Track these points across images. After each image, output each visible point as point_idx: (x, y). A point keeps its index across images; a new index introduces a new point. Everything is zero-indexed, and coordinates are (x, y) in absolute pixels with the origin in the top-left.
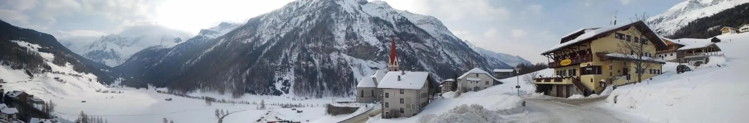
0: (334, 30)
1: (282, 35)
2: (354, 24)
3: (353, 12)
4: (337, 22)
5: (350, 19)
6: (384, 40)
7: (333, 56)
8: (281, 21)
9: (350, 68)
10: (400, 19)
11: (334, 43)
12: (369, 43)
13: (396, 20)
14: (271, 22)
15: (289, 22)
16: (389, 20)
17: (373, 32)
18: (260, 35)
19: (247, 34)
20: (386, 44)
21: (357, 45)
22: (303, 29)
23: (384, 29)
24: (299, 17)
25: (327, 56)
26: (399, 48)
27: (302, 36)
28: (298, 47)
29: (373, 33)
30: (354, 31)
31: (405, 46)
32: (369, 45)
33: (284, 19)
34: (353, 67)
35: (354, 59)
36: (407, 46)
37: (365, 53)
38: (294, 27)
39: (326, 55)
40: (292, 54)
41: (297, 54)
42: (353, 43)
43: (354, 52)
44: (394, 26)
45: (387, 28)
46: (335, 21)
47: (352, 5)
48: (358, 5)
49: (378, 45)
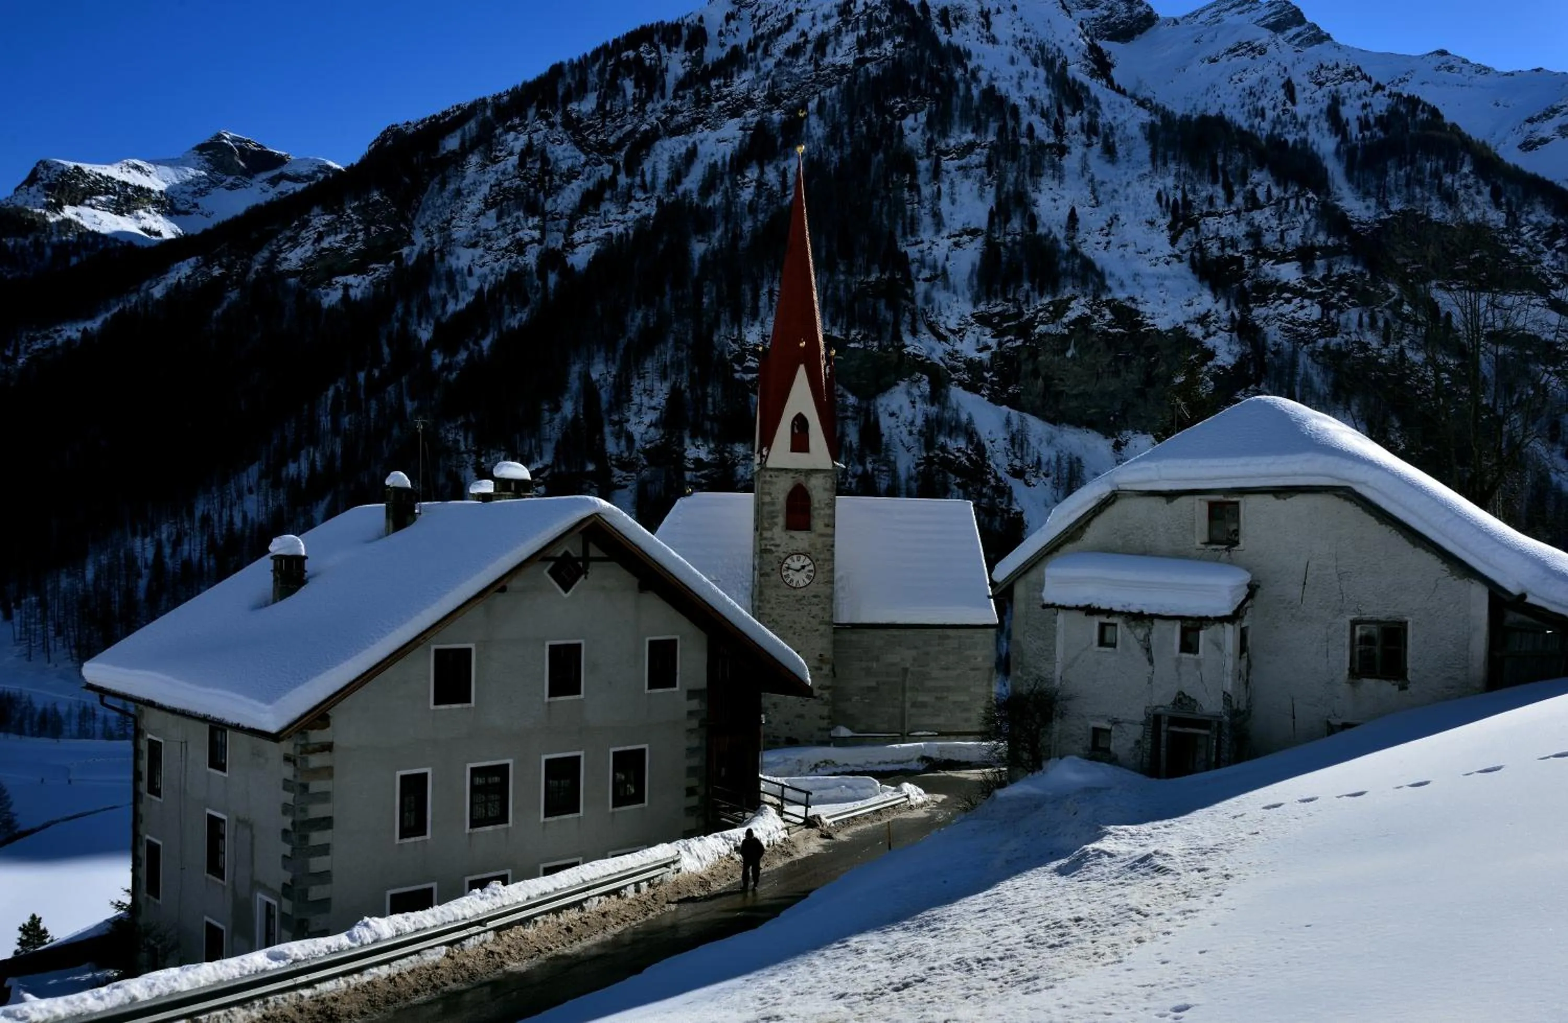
0: (912, 227)
1: (580, 258)
2: (1046, 182)
3: (1044, 95)
4: (936, 173)
5: (1017, 144)
6: (1247, 284)
7: (894, 407)
8: (583, 158)
9: (1003, 491)
10: (1379, 120)
11: (907, 317)
12: (1138, 313)
13: (1354, 129)
14: (514, 159)
15: (632, 165)
16: (1303, 134)
17: (1171, 227)
18: (431, 252)
19: (347, 240)
20: (1259, 312)
21: (1052, 329)
22: (719, 217)
23: (1253, 203)
24: (697, 136)
25: (857, 409)
26: (1354, 337)
27: (710, 262)
28: (671, 342)
29: (1173, 241)
30: (1041, 230)
31: (1406, 318)
32: (1141, 324)
33: (604, 148)
34: (1027, 484)
35: (1036, 427)
36: (1417, 324)
37: (1112, 384)
38: (660, 201)
39: (851, 400)
40: (629, 387)
41: (662, 392)
42: (1028, 314)
43: (1035, 373)
44: (1335, 169)
45: (1275, 192)
46: (923, 164)
47: (1041, 48)
48: (1083, 43)
49: (1202, 320)
